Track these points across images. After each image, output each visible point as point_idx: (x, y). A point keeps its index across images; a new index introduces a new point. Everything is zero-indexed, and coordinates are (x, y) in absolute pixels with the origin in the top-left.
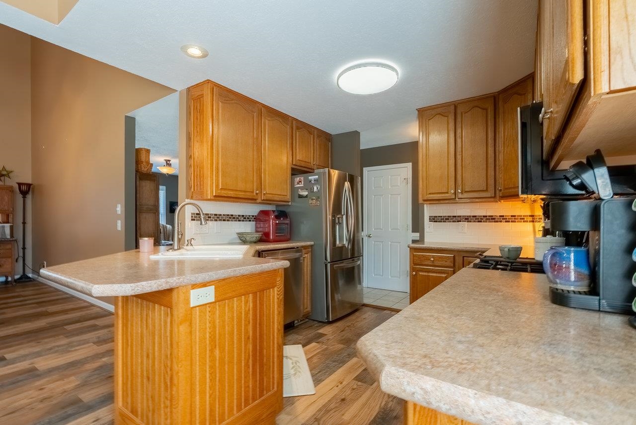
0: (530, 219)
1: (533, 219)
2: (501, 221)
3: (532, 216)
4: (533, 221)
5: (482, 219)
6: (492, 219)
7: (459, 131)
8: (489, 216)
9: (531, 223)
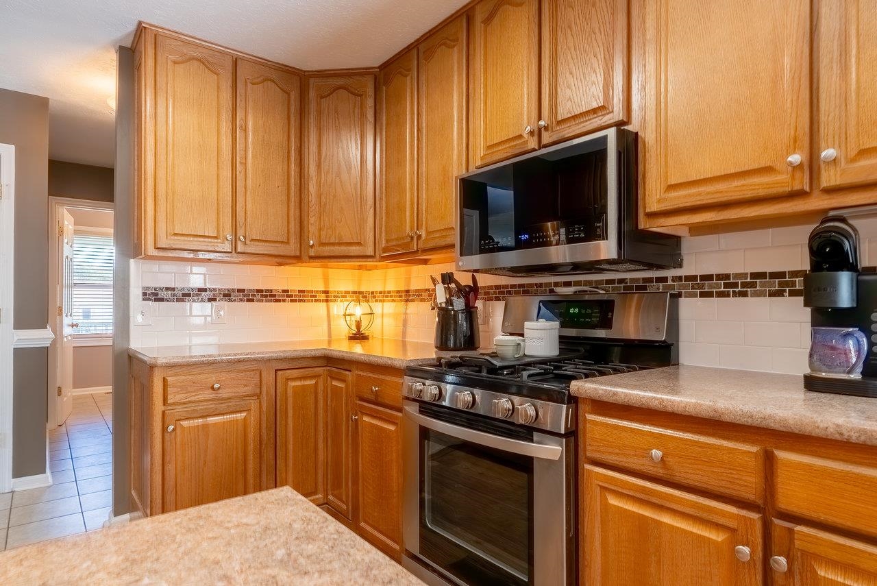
0: (323, 296)
1: (327, 296)
2: (284, 301)
3: (326, 292)
4: (327, 301)
5: (254, 295)
6: (268, 296)
7: (240, 115)
8: (266, 291)
9: (325, 304)
